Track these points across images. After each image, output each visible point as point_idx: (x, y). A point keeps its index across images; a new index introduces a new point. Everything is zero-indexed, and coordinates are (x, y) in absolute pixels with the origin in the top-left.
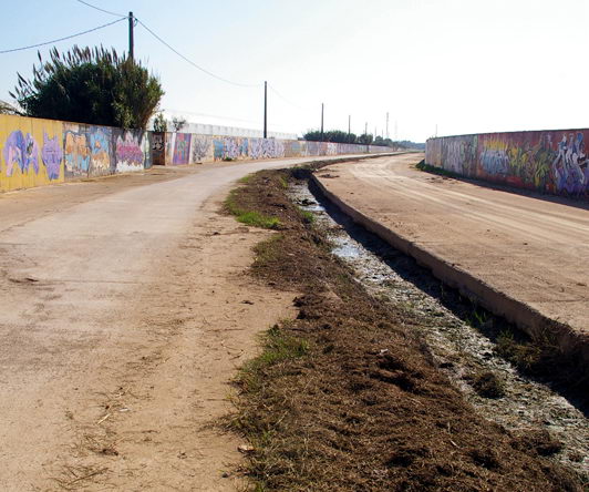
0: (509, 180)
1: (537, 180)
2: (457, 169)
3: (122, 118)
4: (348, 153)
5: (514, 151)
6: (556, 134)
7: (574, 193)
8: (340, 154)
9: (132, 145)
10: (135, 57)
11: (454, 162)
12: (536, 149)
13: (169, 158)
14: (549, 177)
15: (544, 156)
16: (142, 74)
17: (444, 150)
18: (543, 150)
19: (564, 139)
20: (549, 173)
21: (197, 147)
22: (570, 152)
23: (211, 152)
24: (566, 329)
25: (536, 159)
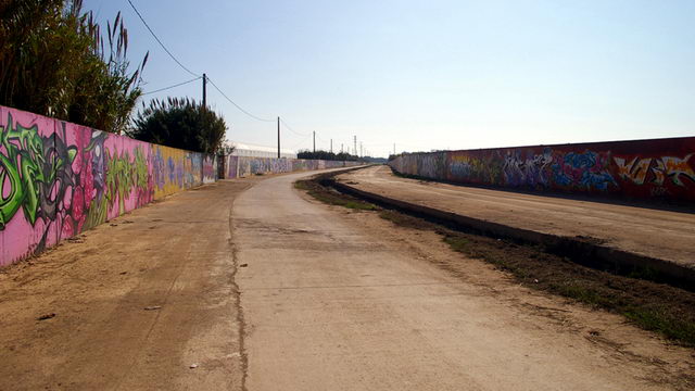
0: (473, 180)
1: (493, 179)
2: (431, 176)
3: (204, 146)
4: (332, 167)
5: (475, 162)
6: (503, 150)
7: (518, 186)
8: (327, 168)
9: (210, 165)
10: (207, 104)
11: (428, 170)
12: (490, 160)
13: (227, 174)
14: (500, 177)
15: (496, 164)
16: (212, 115)
17: (420, 163)
18: (494, 160)
19: (509, 153)
20: (500, 174)
21: (241, 166)
22: (513, 161)
23: (249, 169)
24: (555, 236)
25: (490, 166)
